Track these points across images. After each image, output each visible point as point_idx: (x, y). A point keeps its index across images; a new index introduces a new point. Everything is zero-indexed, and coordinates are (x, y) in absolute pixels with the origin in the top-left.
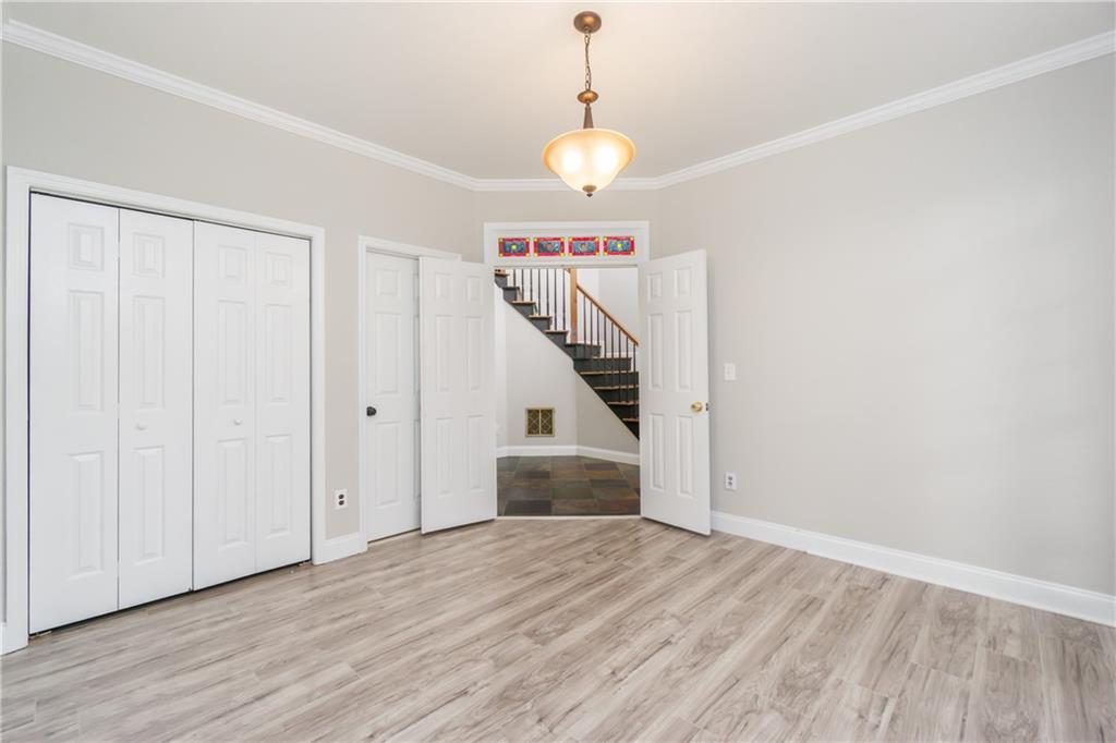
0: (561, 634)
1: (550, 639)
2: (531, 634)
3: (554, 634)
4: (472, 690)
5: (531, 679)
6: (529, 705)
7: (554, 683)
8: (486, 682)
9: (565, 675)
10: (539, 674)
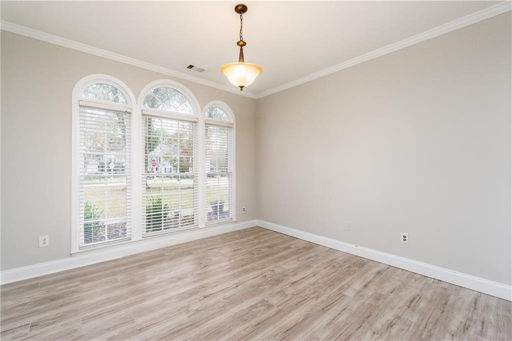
0: (254, 305)
1: (260, 302)
2: (270, 306)
3: (259, 305)
4: (290, 284)
5: (269, 286)
6: (269, 279)
7: (260, 285)
8: (286, 287)
9: (256, 287)
10: (266, 288)
